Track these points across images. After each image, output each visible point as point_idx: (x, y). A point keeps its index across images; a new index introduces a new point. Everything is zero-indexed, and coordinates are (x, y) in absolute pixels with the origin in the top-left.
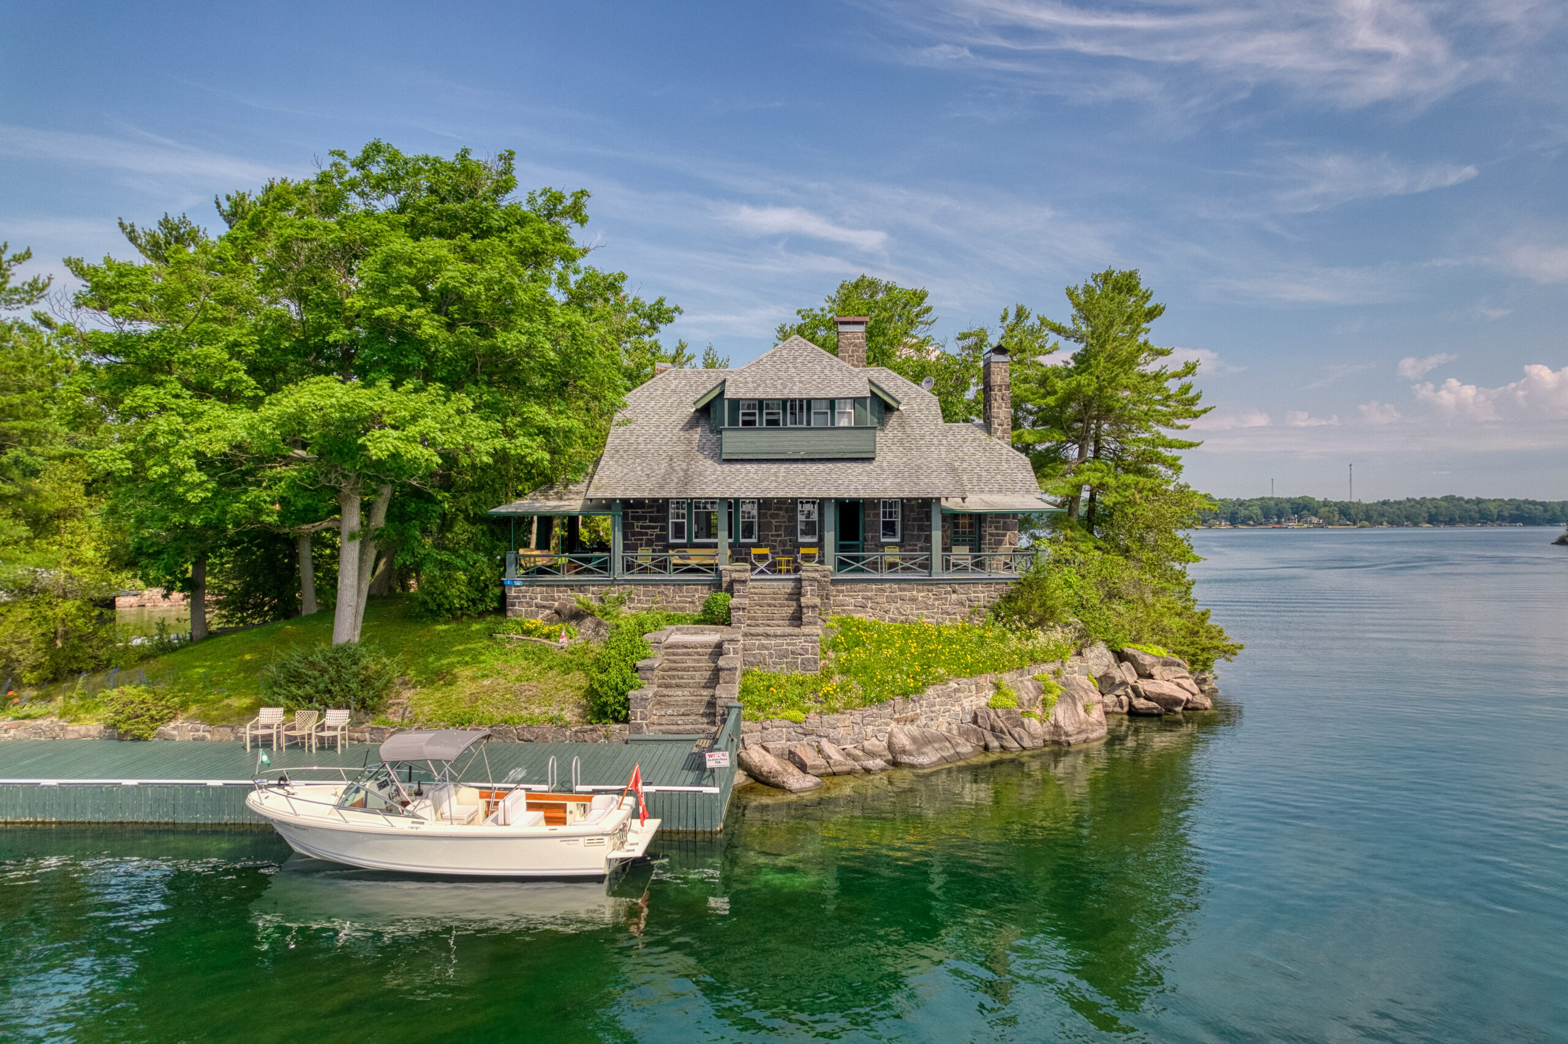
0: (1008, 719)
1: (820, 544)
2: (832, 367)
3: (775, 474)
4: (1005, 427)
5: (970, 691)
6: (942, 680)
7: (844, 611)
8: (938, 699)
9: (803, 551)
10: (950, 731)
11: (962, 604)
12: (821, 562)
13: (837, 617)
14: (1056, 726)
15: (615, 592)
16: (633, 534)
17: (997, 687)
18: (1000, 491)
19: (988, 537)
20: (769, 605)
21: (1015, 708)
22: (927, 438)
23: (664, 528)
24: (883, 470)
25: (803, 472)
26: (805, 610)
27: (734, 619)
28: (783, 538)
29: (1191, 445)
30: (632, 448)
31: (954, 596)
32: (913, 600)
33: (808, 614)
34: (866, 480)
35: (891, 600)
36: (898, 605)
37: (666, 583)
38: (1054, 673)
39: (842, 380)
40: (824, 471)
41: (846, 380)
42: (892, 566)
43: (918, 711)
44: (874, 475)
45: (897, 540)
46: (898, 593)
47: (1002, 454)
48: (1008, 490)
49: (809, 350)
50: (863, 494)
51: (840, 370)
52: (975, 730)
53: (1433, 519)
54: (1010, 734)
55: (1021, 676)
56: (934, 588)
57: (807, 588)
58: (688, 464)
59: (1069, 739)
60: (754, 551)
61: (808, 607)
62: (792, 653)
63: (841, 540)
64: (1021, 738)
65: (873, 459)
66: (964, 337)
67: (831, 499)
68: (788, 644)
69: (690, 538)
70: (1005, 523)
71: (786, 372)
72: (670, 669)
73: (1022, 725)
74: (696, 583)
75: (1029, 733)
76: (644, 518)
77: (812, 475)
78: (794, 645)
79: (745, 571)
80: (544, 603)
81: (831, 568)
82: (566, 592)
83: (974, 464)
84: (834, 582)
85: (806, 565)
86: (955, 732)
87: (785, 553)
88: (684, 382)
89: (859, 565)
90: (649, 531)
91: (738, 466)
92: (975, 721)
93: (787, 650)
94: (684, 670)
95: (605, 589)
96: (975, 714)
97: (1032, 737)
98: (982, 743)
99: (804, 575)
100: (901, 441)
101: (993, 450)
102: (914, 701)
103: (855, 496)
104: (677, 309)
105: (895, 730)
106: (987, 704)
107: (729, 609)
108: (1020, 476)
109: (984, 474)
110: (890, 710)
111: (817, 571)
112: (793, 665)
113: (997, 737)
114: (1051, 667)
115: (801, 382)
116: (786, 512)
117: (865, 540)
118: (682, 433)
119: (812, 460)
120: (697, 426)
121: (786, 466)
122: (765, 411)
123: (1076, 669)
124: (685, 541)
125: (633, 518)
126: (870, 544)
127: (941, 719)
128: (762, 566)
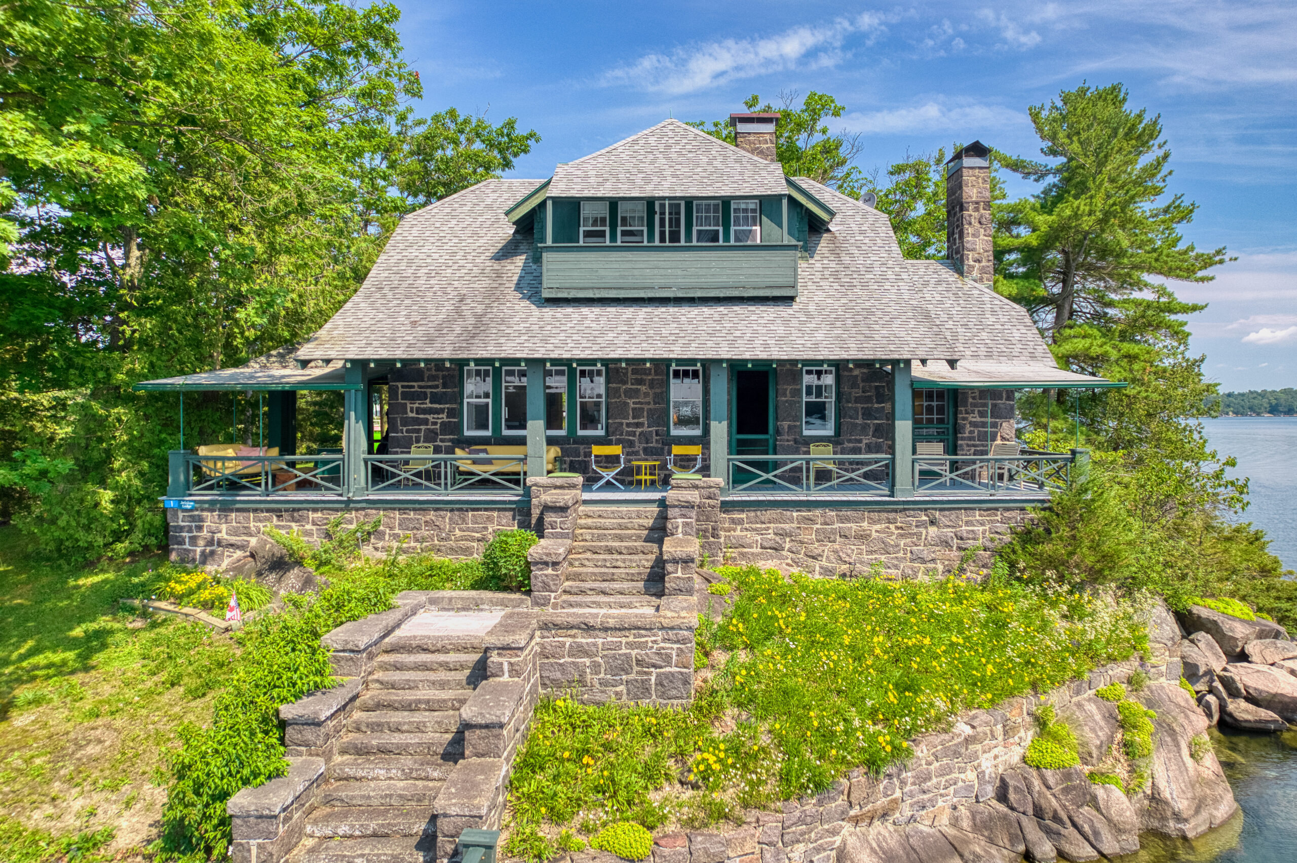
0: (1066, 791)
1: (704, 440)
2: (725, 157)
3: (629, 322)
4: (984, 263)
5: (994, 737)
6: (942, 723)
7: (743, 555)
8: (936, 764)
9: (677, 450)
10: (955, 822)
11: (946, 544)
12: (705, 470)
13: (732, 569)
14: (1155, 798)
15: (352, 522)
16: (405, 423)
17: (1040, 723)
18: (989, 356)
19: (968, 428)
20: (610, 551)
21: (1078, 765)
22: (877, 270)
23: (456, 413)
24: (808, 314)
25: (676, 320)
26: (669, 567)
27: (536, 583)
28: (645, 429)
29: (1195, 308)
30: (405, 284)
31: (933, 530)
32: (863, 537)
33: (676, 574)
34: (781, 330)
35: (825, 537)
36: (836, 546)
37: (438, 506)
38: (1130, 681)
39: (741, 174)
40: (711, 317)
41: (747, 174)
42: (823, 476)
43: (898, 794)
44: (794, 323)
45: (829, 431)
46: (836, 526)
47: (983, 302)
48: (1001, 354)
49: (691, 136)
50: (777, 353)
51: (736, 161)
52: (1005, 817)
53: (1274, 410)
54: (1075, 825)
55: (1078, 693)
56: (899, 517)
57: (677, 521)
58: (488, 306)
59: (1186, 827)
60: (597, 450)
61: (675, 561)
62: (639, 662)
63: (739, 431)
64: (1096, 833)
65: (791, 299)
66: (898, 170)
67: (720, 361)
68: (630, 645)
69: (497, 428)
70: (994, 406)
71: (652, 163)
72: (379, 706)
73: (1094, 802)
74: (489, 506)
75: (1109, 820)
76: (422, 396)
77: (690, 322)
78: (642, 646)
79: (573, 486)
80: (233, 539)
81: (720, 481)
82: (269, 520)
83: (944, 317)
84: (727, 507)
85: (679, 476)
86: (966, 824)
87: (649, 452)
88: (506, 196)
89: (770, 476)
90: (430, 417)
91: (569, 310)
92: (1002, 796)
93: (628, 656)
94: (410, 707)
95: (333, 517)
96: (1002, 780)
97: (1117, 829)
98: (1021, 848)
99: (671, 495)
100: (835, 275)
101: (970, 296)
102: (890, 776)
103: (763, 356)
104: (531, 136)
105: (852, 841)
106: (1024, 759)
107: (528, 564)
108: (1017, 335)
109: (961, 330)
110: (841, 801)
111: (696, 487)
112: (641, 690)
113: (1048, 832)
114: (1122, 670)
115: (673, 176)
116: (651, 386)
117: (778, 432)
118: (488, 263)
119: (692, 301)
120: (516, 254)
121: (649, 309)
122: (619, 229)
123: (1163, 669)
124: (488, 433)
125: (405, 396)
126: (786, 439)
127: (940, 803)
128: (609, 475)
